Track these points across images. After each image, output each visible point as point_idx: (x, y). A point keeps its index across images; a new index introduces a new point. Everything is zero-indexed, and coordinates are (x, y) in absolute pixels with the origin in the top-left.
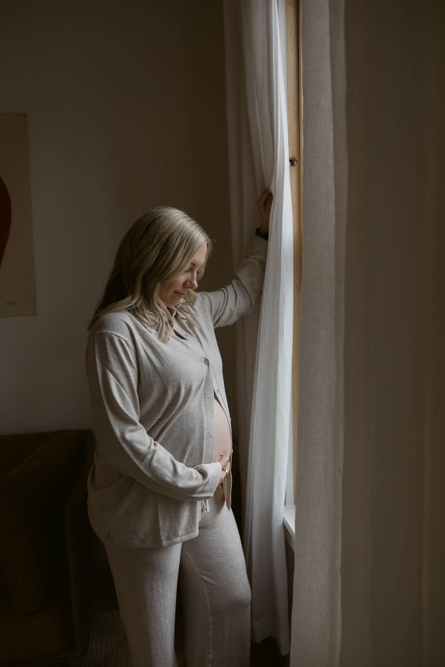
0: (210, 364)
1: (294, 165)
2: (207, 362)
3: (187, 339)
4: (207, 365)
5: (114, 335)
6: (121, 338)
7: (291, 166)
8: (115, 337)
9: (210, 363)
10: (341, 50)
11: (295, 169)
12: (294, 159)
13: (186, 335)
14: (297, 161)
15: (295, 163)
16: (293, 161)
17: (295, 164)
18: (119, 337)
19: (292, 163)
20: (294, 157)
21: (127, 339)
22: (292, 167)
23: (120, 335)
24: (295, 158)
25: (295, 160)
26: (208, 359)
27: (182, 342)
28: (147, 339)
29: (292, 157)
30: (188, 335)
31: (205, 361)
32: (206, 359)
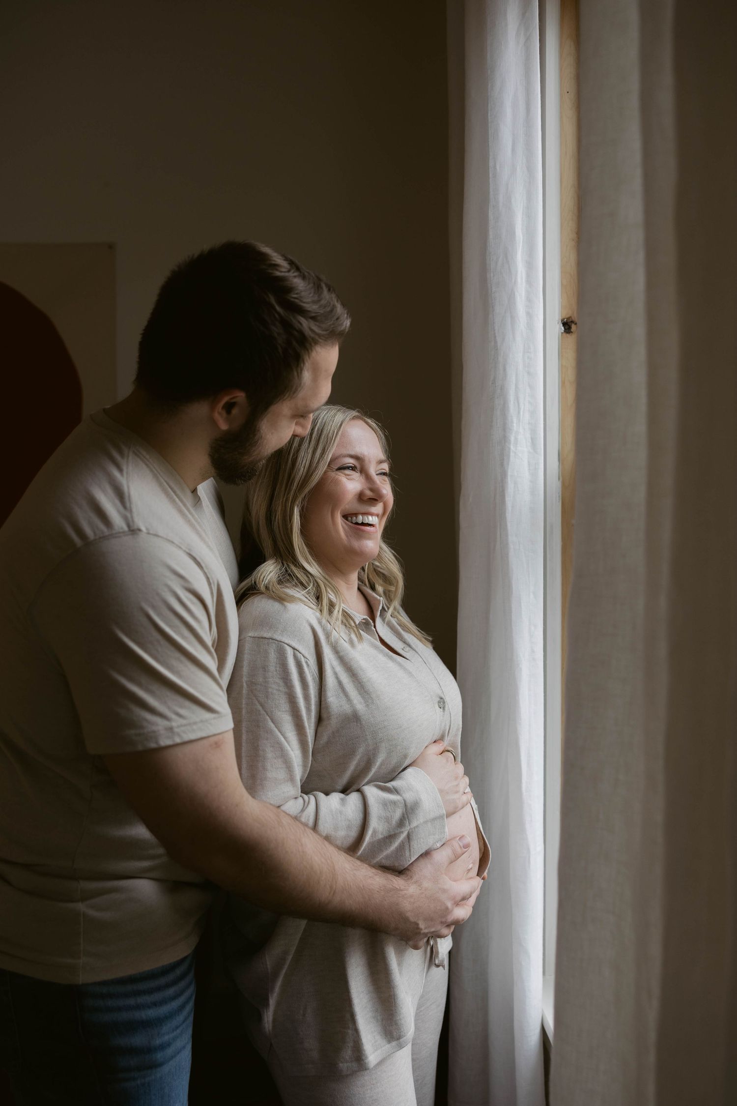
0: (446, 709)
1: (572, 332)
2: (442, 703)
3: (407, 658)
4: (442, 710)
5: (286, 645)
6: (298, 651)
7: (564, 334)
8: (288, 648)
9: (447, 706)
10: (666, 99)
11: (571, 339)
12: (571, 320)
13: (403, 649)
14: (576, 324)
15: (573, 327)
16: (570, 324)
17: (572, 330)
18: (294, 649)
19: (567, 327)
20: (570, 317)
21: (306, 655)
22: (567, 335)
23: (296, 647)
24: (573, 319)
25: (572, 322)
26: (444, 698)
27: (400, 665)
28: (341, 654)
29: (567, 317)
30: (408, 649)
31: (439, 702)
32: (441, 698)
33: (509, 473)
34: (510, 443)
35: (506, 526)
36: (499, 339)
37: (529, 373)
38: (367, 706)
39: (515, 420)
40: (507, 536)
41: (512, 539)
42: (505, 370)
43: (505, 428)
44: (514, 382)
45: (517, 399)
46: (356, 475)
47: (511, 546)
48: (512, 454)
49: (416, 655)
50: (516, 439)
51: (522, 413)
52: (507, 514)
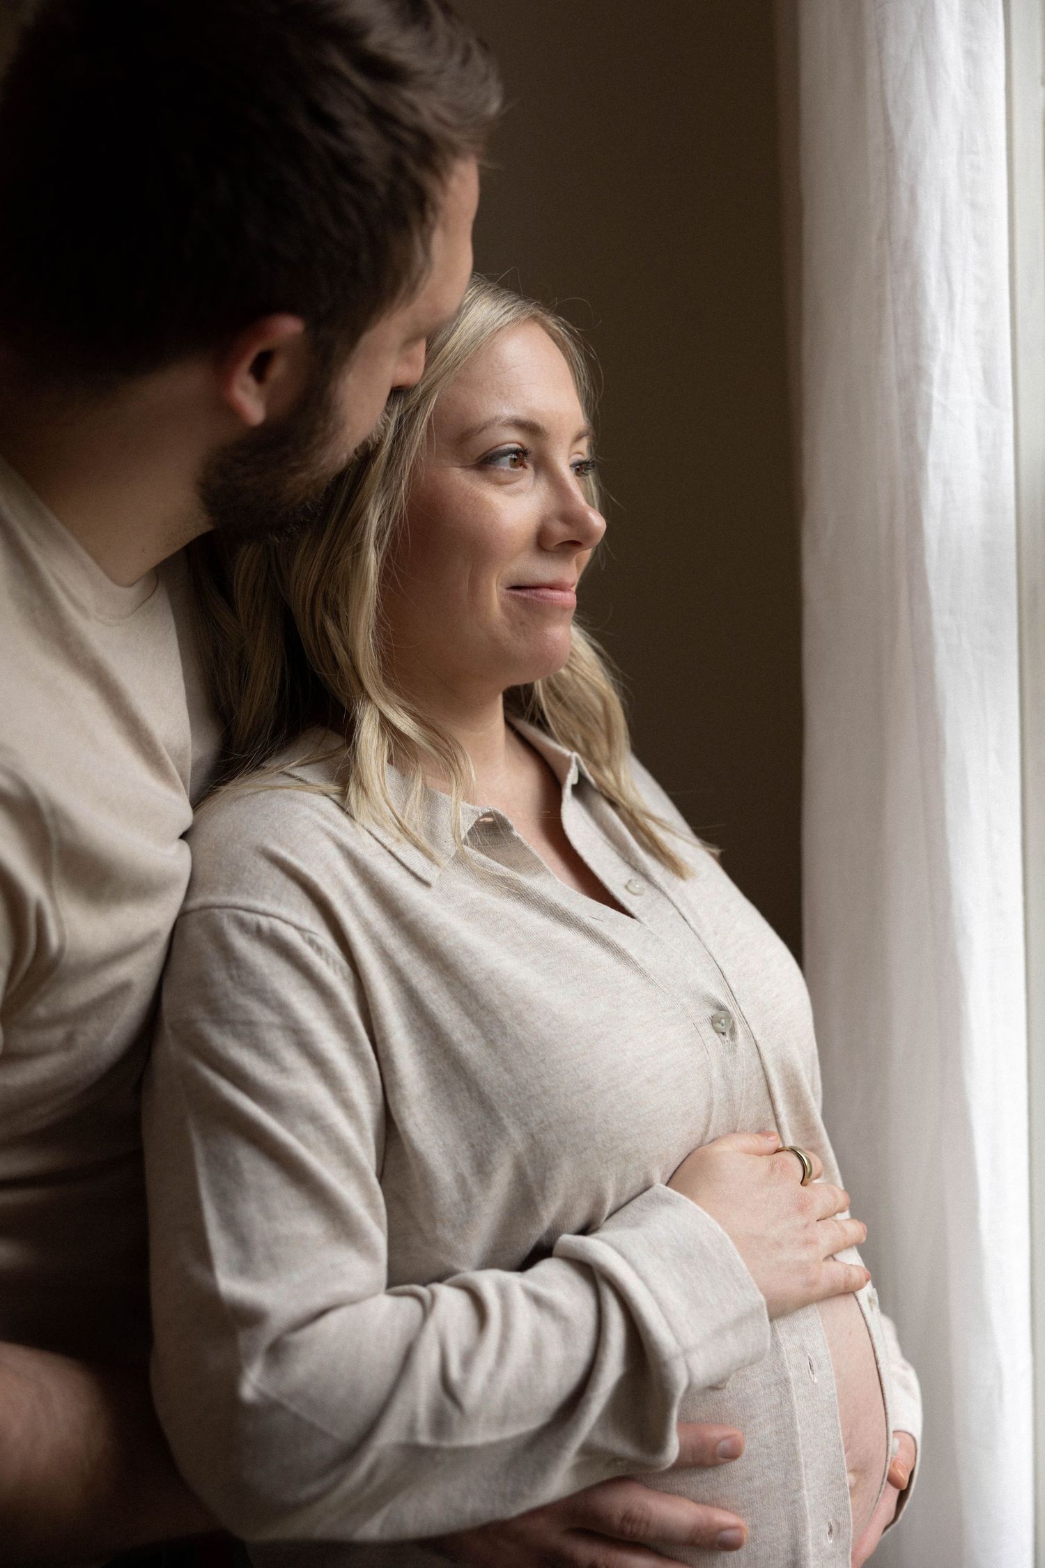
2: (723, 1021)
4: (727, 1039)
26: (731, 1008)
31: (714, 1021)
32: (721, 1008)
33: (931, 458)
34: (930, 383)
35: (925, 587)
36: (897, 124)
37: (974, 206)
38: (491, 1043)
39: (942, 325)
40: (928, 612)
41: (941, 620)
42: (913, 199)
43: (916, 345)
44: (937, 228)
45: (946, 270)
46: (527, 478)
47: (940, 639)
48: (936, 410)
49: (663, 899)
50: (946, 373)
51: (958, 306)
52: (927, 560)
